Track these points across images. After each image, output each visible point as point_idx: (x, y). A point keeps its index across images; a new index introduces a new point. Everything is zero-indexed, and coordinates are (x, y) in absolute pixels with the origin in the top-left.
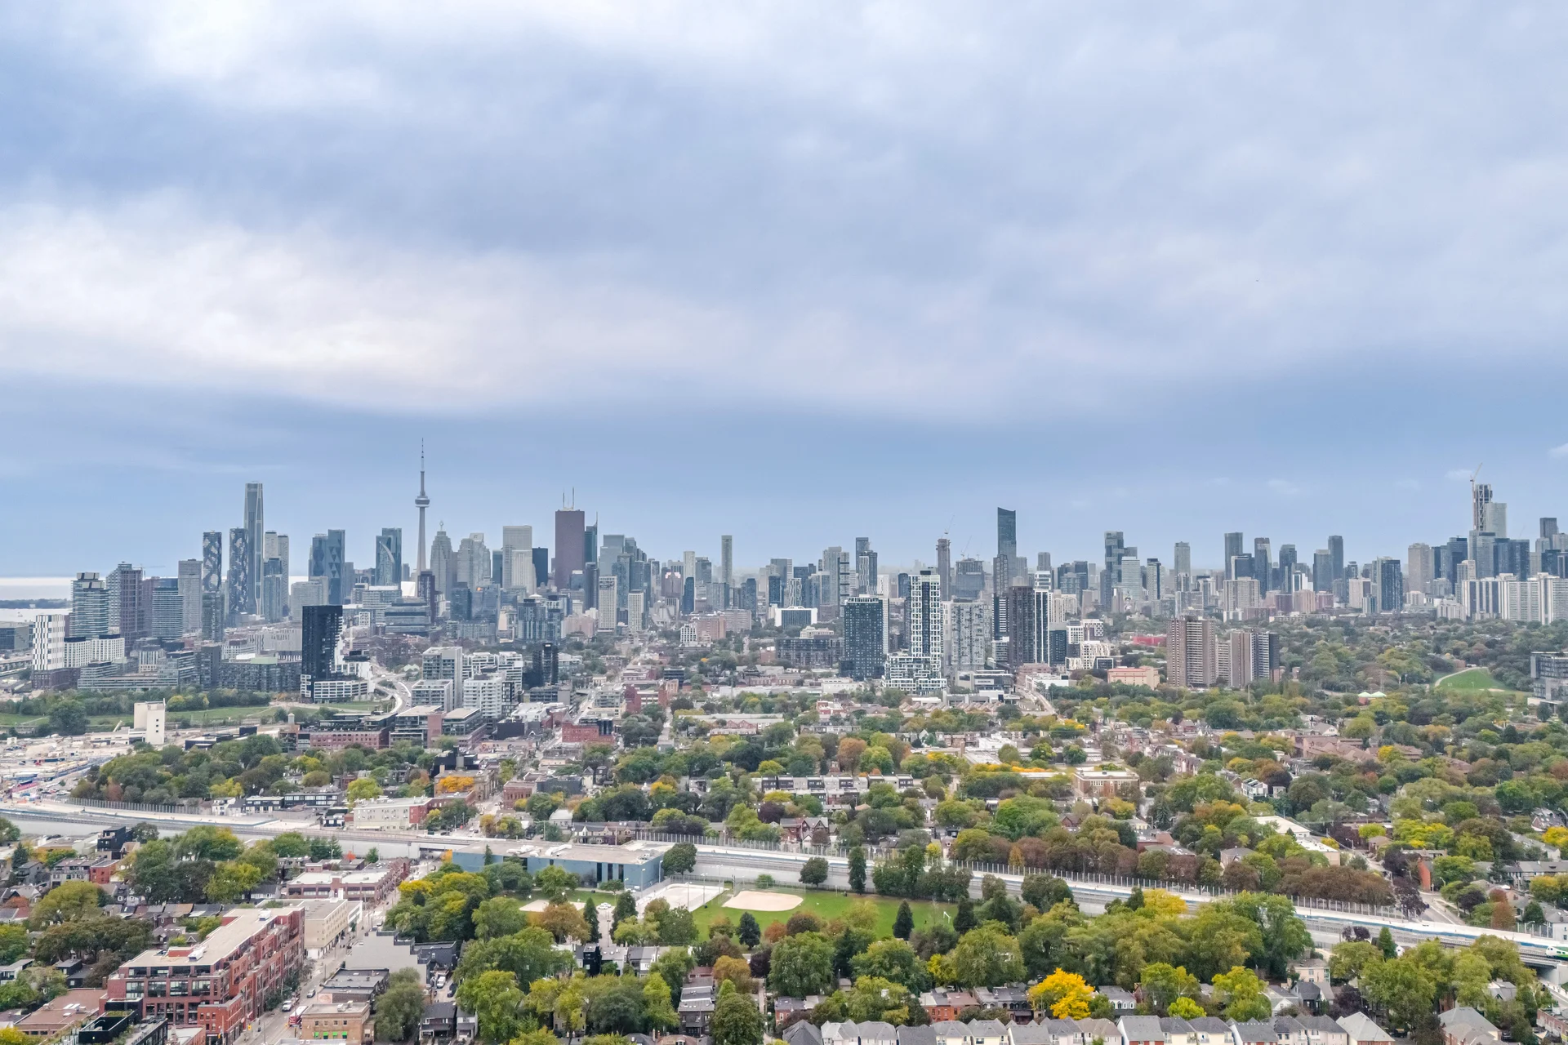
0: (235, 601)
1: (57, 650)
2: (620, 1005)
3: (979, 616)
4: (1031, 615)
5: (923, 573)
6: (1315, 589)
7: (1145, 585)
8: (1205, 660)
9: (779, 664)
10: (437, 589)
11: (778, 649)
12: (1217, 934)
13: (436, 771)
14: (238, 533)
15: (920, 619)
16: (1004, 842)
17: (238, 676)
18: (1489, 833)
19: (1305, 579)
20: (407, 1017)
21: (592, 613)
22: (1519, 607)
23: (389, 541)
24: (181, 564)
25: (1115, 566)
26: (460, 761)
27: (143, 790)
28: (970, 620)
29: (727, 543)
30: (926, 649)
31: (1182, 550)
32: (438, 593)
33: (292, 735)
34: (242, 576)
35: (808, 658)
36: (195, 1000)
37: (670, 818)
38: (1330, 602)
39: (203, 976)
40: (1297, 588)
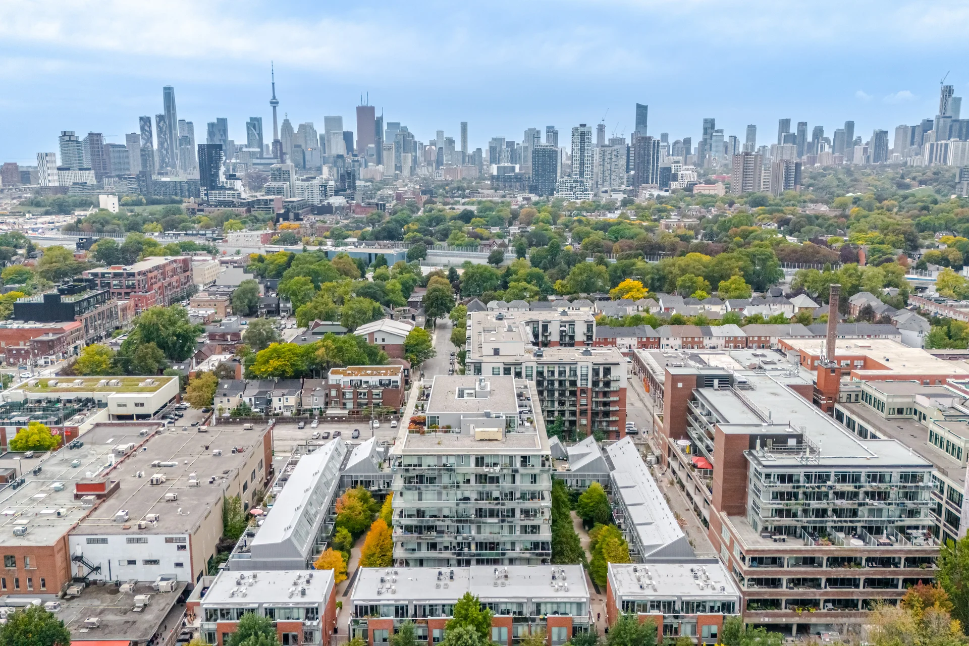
0: (163, 161)
1: (53, 174)
2: (371, 290)
3: (617, 156)
4: (649, 155)
5: (581, 125)
6: (833, 153)
7: (726, 153)
8: (754, 179)
9: (492, 189)
10: (284, 150)
11: (492, 181)
12: (725, 263)
13: (278, 221)
14: (160, 118)
15: (578, 155)
16: (610, 243)
17: (163, 189)
18: (904, 233)
19: (827, 146)
20: (250, 301)
21: (380, 167)
22: (959, 158)
23: (254, 125)
24: (127, 136)
25: (708, 141)
26: (291, 215)
27: (103, 226)
28: (611, 159)
29: (464, 126)
30: (582, 174)
31: (752, 130)
32: (285, 154)
33: (193, 209)
34: (165, 145)
35: (511, 187)
36: (129, 290)
37: (413, 237)
38: (841, 160)
39: (131, 278)
40: (821, 151)
